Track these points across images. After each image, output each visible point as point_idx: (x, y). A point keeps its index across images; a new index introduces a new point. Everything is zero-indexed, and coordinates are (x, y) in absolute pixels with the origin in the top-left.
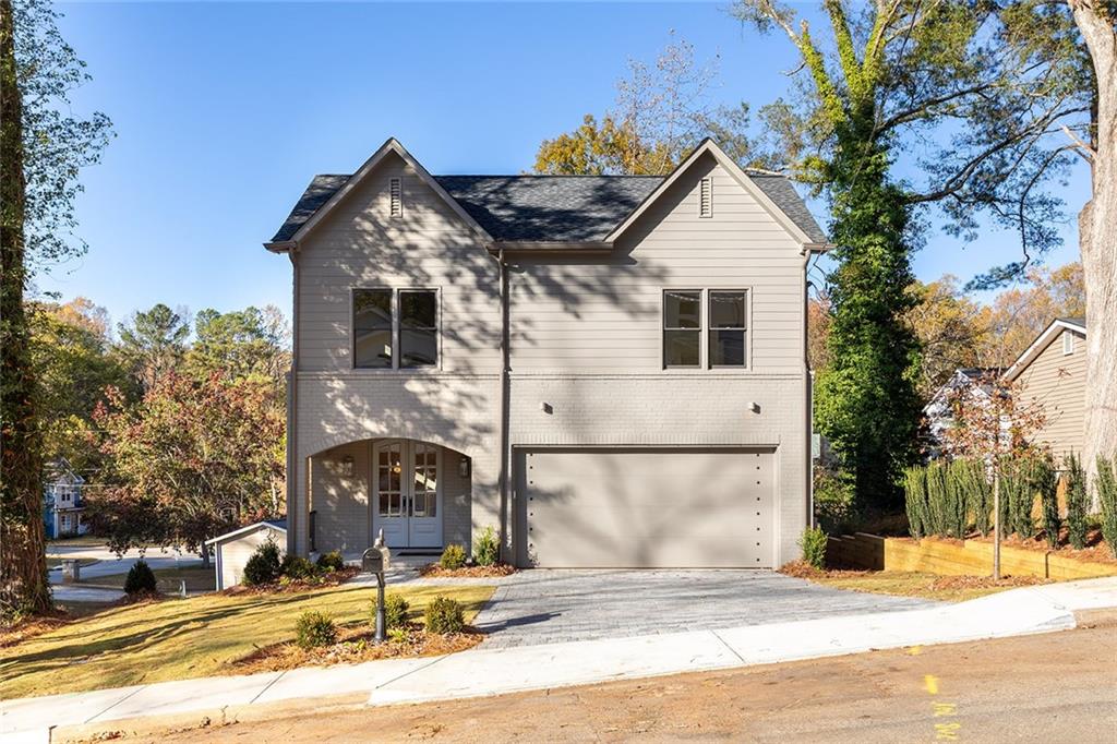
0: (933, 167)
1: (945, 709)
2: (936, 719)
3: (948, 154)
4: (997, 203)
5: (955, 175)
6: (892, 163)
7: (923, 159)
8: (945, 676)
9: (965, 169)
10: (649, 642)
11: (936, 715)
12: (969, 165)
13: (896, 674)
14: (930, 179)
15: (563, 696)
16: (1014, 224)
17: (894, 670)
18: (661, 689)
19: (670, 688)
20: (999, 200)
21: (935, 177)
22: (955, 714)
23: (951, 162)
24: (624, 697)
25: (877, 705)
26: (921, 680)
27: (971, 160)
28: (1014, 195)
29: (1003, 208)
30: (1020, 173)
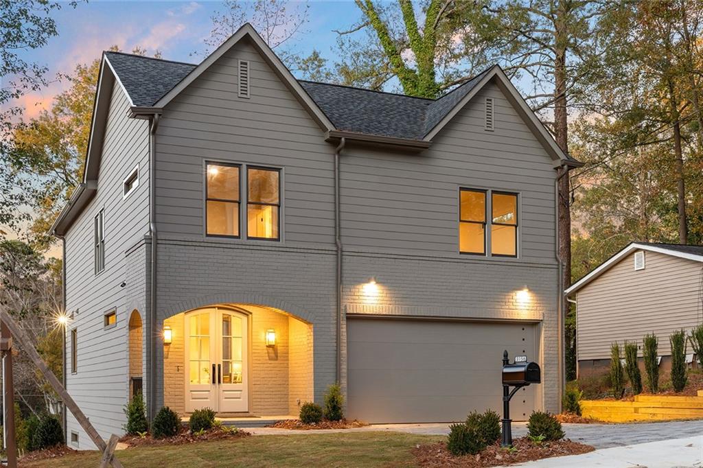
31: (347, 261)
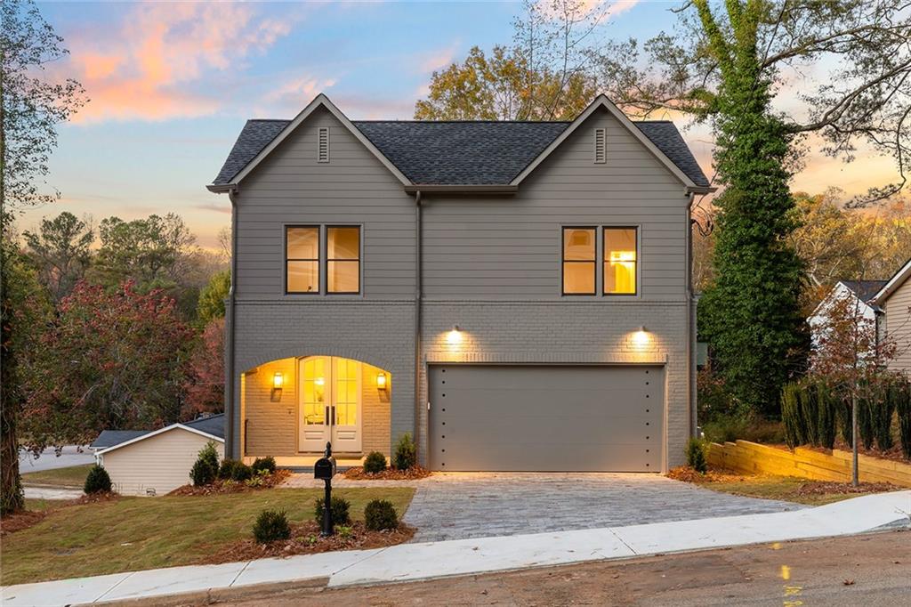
0: (811, 100)
1: (792, 591)
2: (785, 598)
3: (826, 88)
4: (873, 133)
5: (833, 107)
6: (774, 96)
7: (801, 93)
8: (797, 566)
9: (842, 102)
10: (556, 538)
11: (786, 595)
12: (846, 98)
13: (758, 564)
14: (810, 110)
15: (489, 581)
16: (889, 152)
17: (758, 561)
18: (569, 576)
19: (576, 574)
20: (875, 130)
21: (814, 108)
22: (800, 594)
23: (829, 95)
24: (538, 581)
25: (740, 588)
26: (778, 569)
27: (847, 94)
28: (889, 125)
29: (879, 137)
30: (895, 105)
31: (429, 310)
